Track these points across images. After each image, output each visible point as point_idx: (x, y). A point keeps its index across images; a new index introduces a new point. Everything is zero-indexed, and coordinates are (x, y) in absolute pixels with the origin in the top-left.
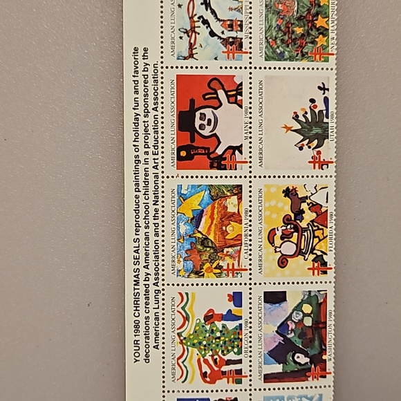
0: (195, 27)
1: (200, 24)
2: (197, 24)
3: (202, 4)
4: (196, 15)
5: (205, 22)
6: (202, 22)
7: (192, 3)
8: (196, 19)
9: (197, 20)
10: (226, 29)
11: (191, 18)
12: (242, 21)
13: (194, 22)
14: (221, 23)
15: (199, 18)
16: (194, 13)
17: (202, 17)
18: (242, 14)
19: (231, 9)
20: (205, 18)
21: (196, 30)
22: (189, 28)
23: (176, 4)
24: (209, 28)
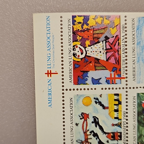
0: (88, 139)
1: (91, 136)
2: (89, 137)
3: (93, 122)
4: (88, 130)
5: (95, 135)
6: (93, 135)
7: (85, 122)
8: (88, 133)
9: (90, 134)
10: (110, 139)
11: (85, 133)
12: (121, 133)
13: (88, 135)
14: (107, 135)
15: (91, 132)
16: (87, 129)
17: (93, 131)
18: (121, 128)
19: (113, 125)
20: (95, 132)
21: (89, 141)
22: (83, 140)
23: (74, 123)
24: (98, 139)
